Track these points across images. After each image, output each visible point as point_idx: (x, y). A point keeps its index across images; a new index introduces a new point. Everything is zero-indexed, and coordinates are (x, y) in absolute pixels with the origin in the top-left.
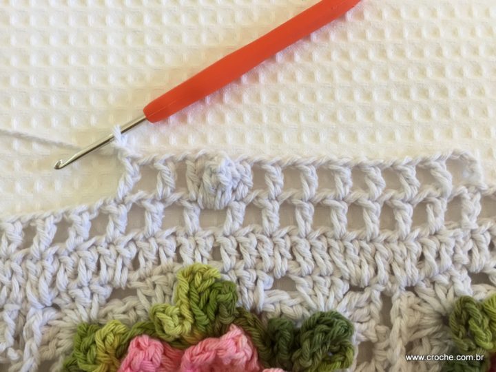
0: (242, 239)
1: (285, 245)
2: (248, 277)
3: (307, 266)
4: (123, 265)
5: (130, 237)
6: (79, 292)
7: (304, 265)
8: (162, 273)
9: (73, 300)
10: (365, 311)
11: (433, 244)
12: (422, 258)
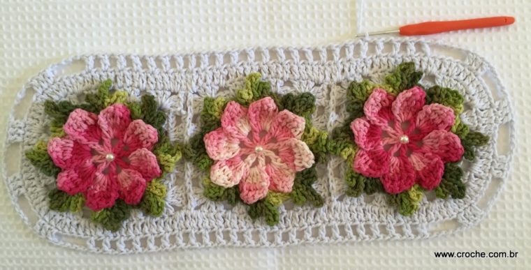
0: (270, 65)
1: (288, 68)
2: (273, 81)
3: (297, 76)
4: (223, 78)
5: (225, 66)
6: (207, 87)
7: (296, 75)
8: (239, 81)
9: (205, 90)
10: (321, 94)
11: (348, 65)
12: (343, 71)
